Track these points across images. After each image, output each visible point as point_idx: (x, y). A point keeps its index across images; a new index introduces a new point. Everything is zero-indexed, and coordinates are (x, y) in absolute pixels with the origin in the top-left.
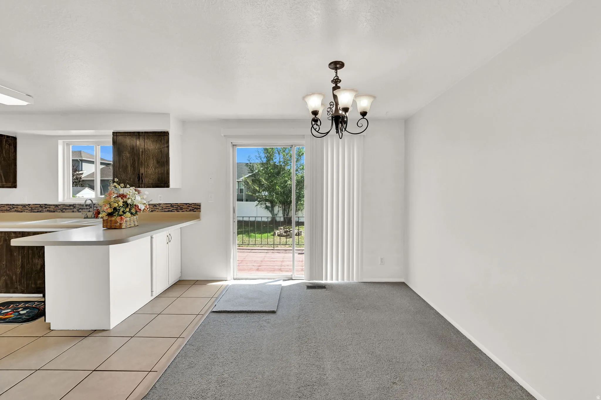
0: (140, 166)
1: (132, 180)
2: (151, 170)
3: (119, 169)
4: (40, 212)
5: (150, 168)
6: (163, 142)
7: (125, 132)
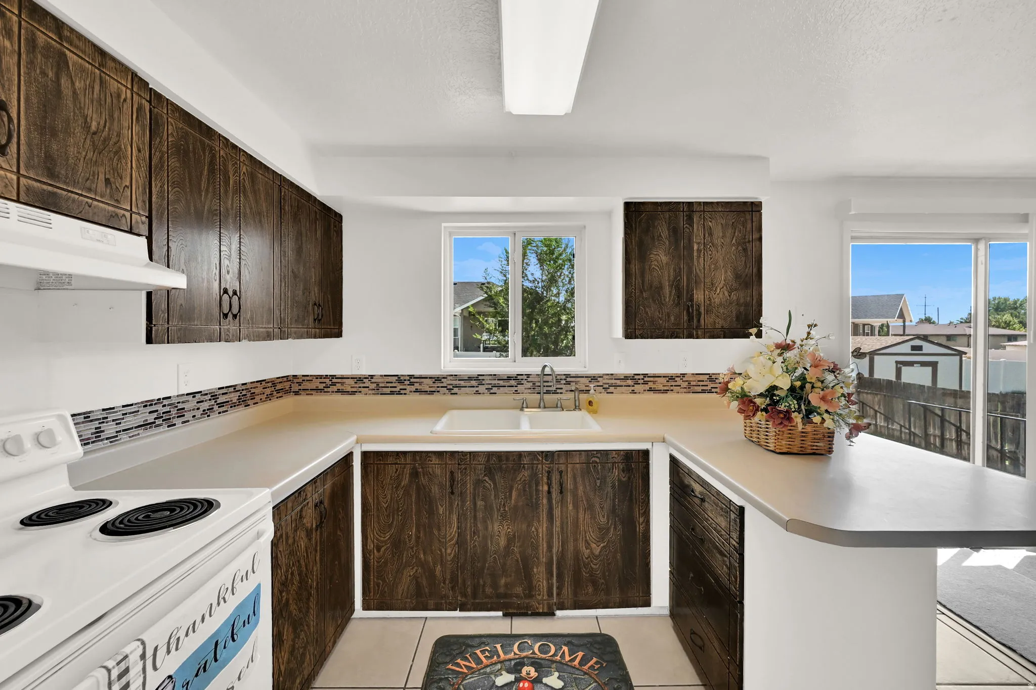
0: (694, 285)
1: (672, 318)
2: (721, 296)
3: (641, 292)
4: (397, 394)
5: (719, 290)
6: (749, 226)
7: (657, 203)
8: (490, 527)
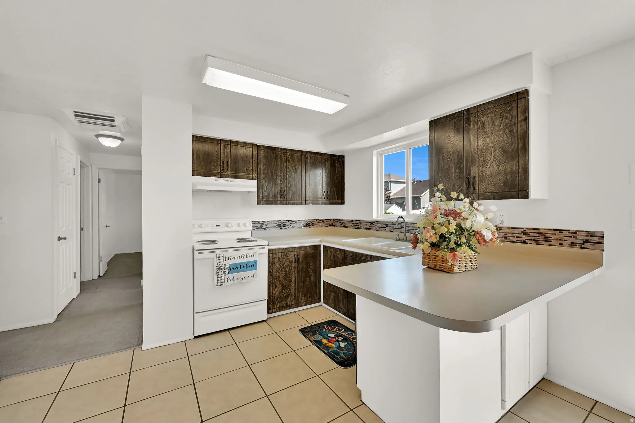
0: (471, 164)
1: (457, 188)
2: (491, 169)
3: (438, 174)
5: (489, 164)
6: (515, 111)
7: (447, 116)
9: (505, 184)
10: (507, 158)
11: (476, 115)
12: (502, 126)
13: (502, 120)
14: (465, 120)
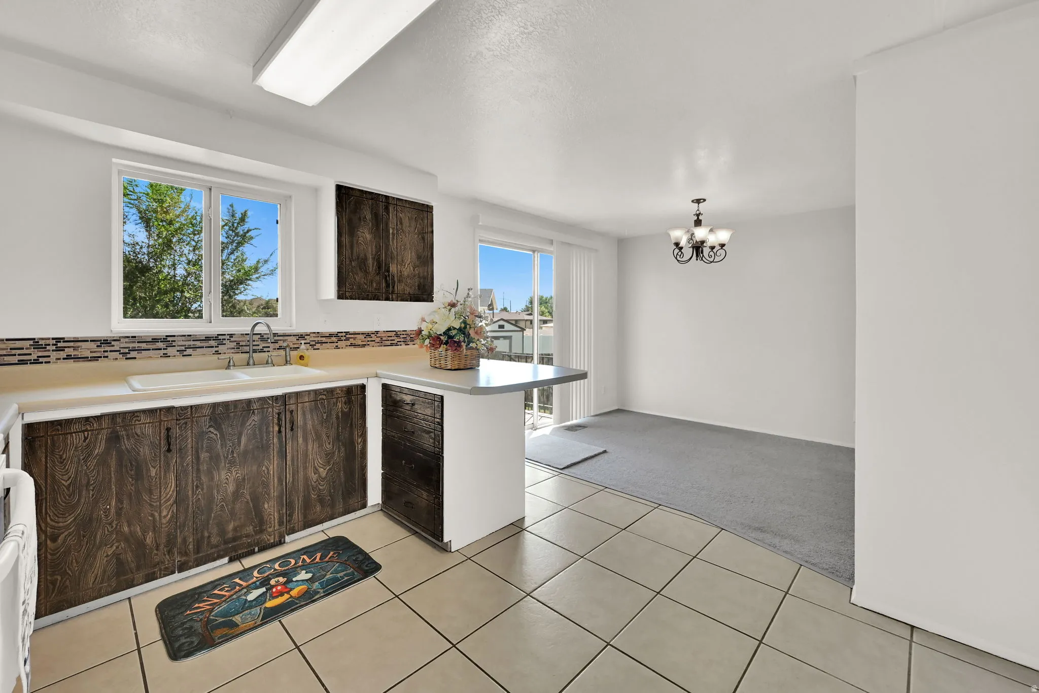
0: (390, 260)
1: (375, 285)
2: (408, 270)
3: (351, 261)
5: (406, 265)
6: (426, 221)
7: (362, 190)
8: (216, 478)
9: (419, 286)
10: (420, 263)
11: (394, 207)
12: (416, 231)
13: (417, 225)
14: (384, 208)
